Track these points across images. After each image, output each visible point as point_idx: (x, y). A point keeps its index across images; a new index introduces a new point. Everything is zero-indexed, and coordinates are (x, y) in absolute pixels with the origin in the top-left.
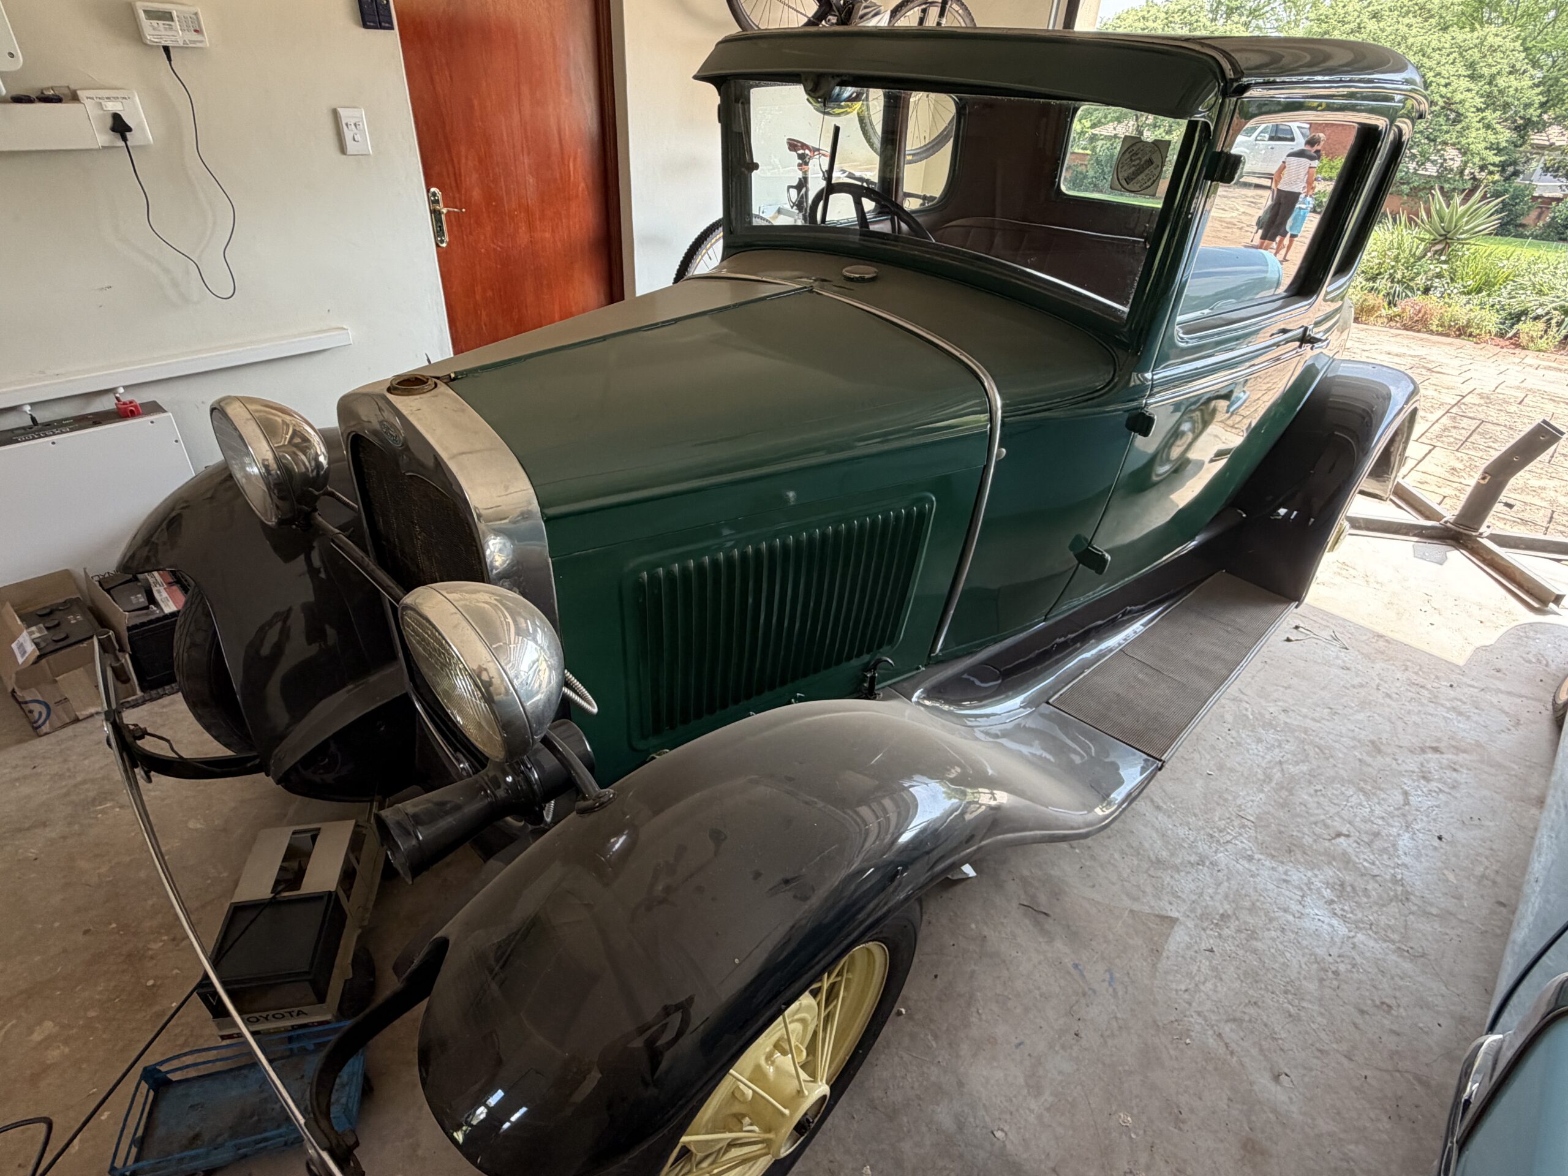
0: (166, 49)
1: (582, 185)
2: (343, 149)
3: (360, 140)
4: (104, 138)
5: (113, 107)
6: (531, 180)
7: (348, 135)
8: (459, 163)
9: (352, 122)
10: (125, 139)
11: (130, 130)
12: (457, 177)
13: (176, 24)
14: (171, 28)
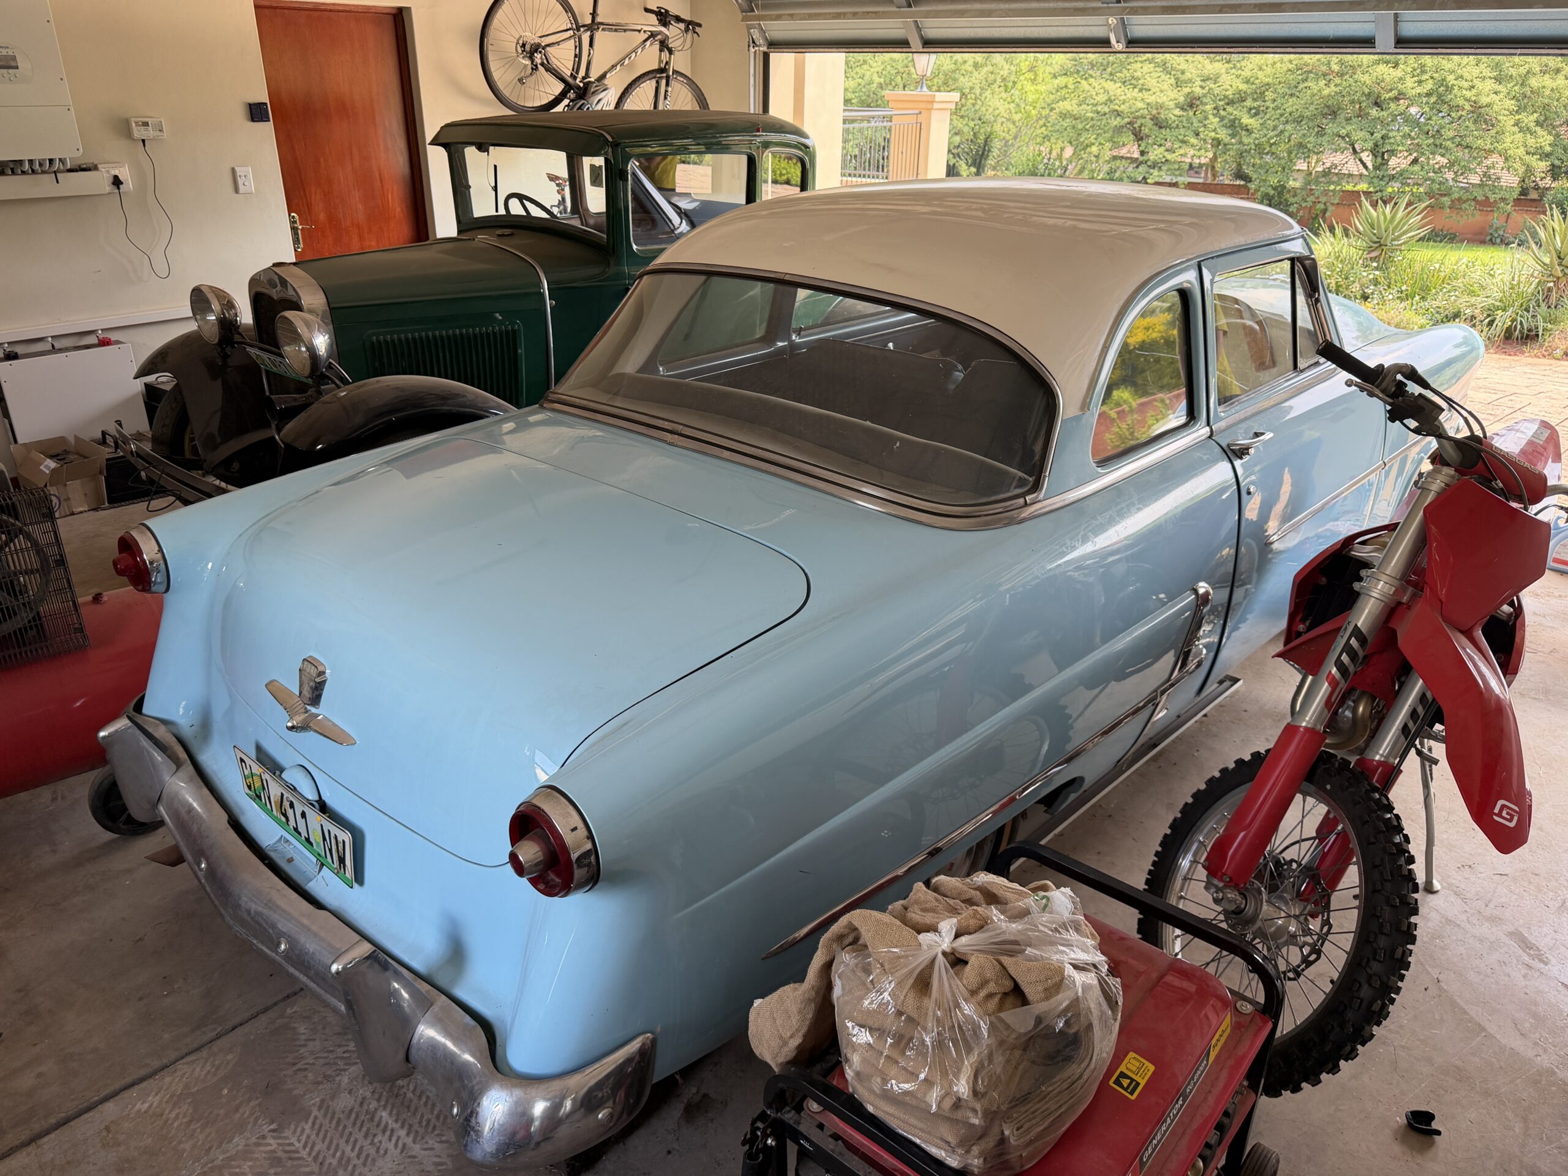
0: (143, 141)
1: (398, 210)
2: (237, 191)
3: (248, 183)
4: (108, 188)
5: (116, 172)
6: (360, 206)
7: (240, 182)
8: (311, 197)
9: (242, 174)
10: (119, 189)
11: (122, 183)
12: (309, 206)
13: (150, 128)
14: (147, 130)
